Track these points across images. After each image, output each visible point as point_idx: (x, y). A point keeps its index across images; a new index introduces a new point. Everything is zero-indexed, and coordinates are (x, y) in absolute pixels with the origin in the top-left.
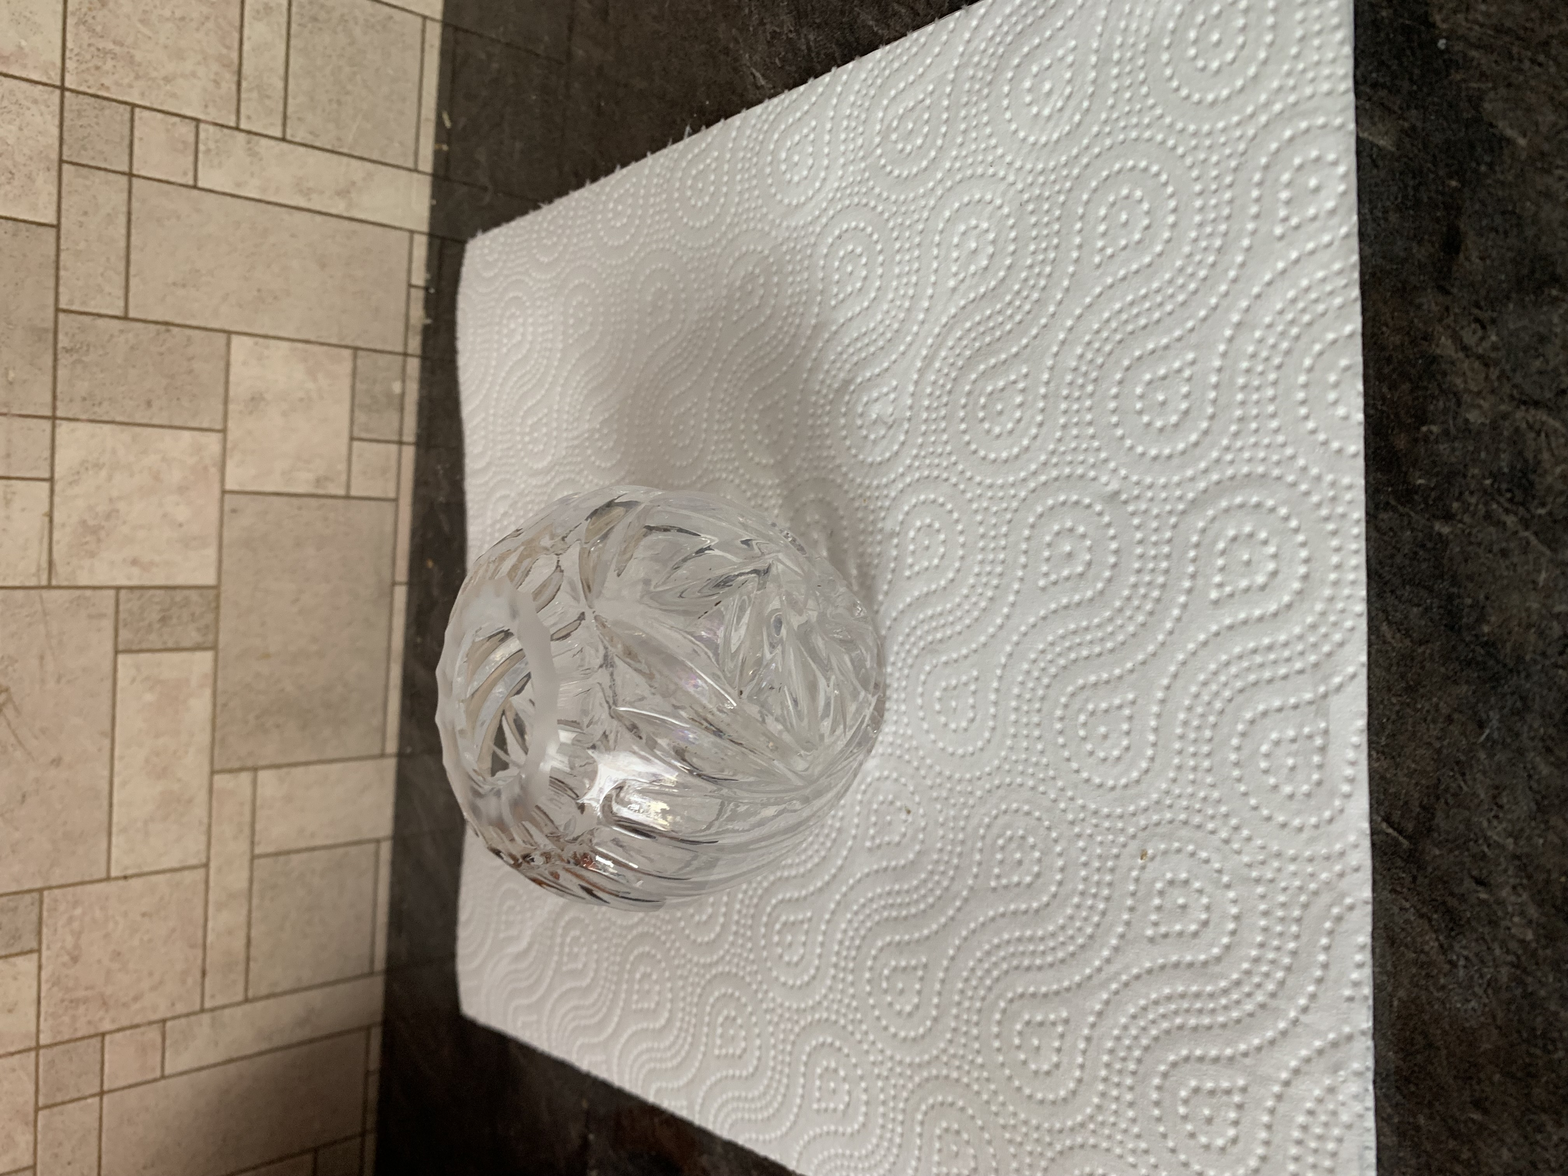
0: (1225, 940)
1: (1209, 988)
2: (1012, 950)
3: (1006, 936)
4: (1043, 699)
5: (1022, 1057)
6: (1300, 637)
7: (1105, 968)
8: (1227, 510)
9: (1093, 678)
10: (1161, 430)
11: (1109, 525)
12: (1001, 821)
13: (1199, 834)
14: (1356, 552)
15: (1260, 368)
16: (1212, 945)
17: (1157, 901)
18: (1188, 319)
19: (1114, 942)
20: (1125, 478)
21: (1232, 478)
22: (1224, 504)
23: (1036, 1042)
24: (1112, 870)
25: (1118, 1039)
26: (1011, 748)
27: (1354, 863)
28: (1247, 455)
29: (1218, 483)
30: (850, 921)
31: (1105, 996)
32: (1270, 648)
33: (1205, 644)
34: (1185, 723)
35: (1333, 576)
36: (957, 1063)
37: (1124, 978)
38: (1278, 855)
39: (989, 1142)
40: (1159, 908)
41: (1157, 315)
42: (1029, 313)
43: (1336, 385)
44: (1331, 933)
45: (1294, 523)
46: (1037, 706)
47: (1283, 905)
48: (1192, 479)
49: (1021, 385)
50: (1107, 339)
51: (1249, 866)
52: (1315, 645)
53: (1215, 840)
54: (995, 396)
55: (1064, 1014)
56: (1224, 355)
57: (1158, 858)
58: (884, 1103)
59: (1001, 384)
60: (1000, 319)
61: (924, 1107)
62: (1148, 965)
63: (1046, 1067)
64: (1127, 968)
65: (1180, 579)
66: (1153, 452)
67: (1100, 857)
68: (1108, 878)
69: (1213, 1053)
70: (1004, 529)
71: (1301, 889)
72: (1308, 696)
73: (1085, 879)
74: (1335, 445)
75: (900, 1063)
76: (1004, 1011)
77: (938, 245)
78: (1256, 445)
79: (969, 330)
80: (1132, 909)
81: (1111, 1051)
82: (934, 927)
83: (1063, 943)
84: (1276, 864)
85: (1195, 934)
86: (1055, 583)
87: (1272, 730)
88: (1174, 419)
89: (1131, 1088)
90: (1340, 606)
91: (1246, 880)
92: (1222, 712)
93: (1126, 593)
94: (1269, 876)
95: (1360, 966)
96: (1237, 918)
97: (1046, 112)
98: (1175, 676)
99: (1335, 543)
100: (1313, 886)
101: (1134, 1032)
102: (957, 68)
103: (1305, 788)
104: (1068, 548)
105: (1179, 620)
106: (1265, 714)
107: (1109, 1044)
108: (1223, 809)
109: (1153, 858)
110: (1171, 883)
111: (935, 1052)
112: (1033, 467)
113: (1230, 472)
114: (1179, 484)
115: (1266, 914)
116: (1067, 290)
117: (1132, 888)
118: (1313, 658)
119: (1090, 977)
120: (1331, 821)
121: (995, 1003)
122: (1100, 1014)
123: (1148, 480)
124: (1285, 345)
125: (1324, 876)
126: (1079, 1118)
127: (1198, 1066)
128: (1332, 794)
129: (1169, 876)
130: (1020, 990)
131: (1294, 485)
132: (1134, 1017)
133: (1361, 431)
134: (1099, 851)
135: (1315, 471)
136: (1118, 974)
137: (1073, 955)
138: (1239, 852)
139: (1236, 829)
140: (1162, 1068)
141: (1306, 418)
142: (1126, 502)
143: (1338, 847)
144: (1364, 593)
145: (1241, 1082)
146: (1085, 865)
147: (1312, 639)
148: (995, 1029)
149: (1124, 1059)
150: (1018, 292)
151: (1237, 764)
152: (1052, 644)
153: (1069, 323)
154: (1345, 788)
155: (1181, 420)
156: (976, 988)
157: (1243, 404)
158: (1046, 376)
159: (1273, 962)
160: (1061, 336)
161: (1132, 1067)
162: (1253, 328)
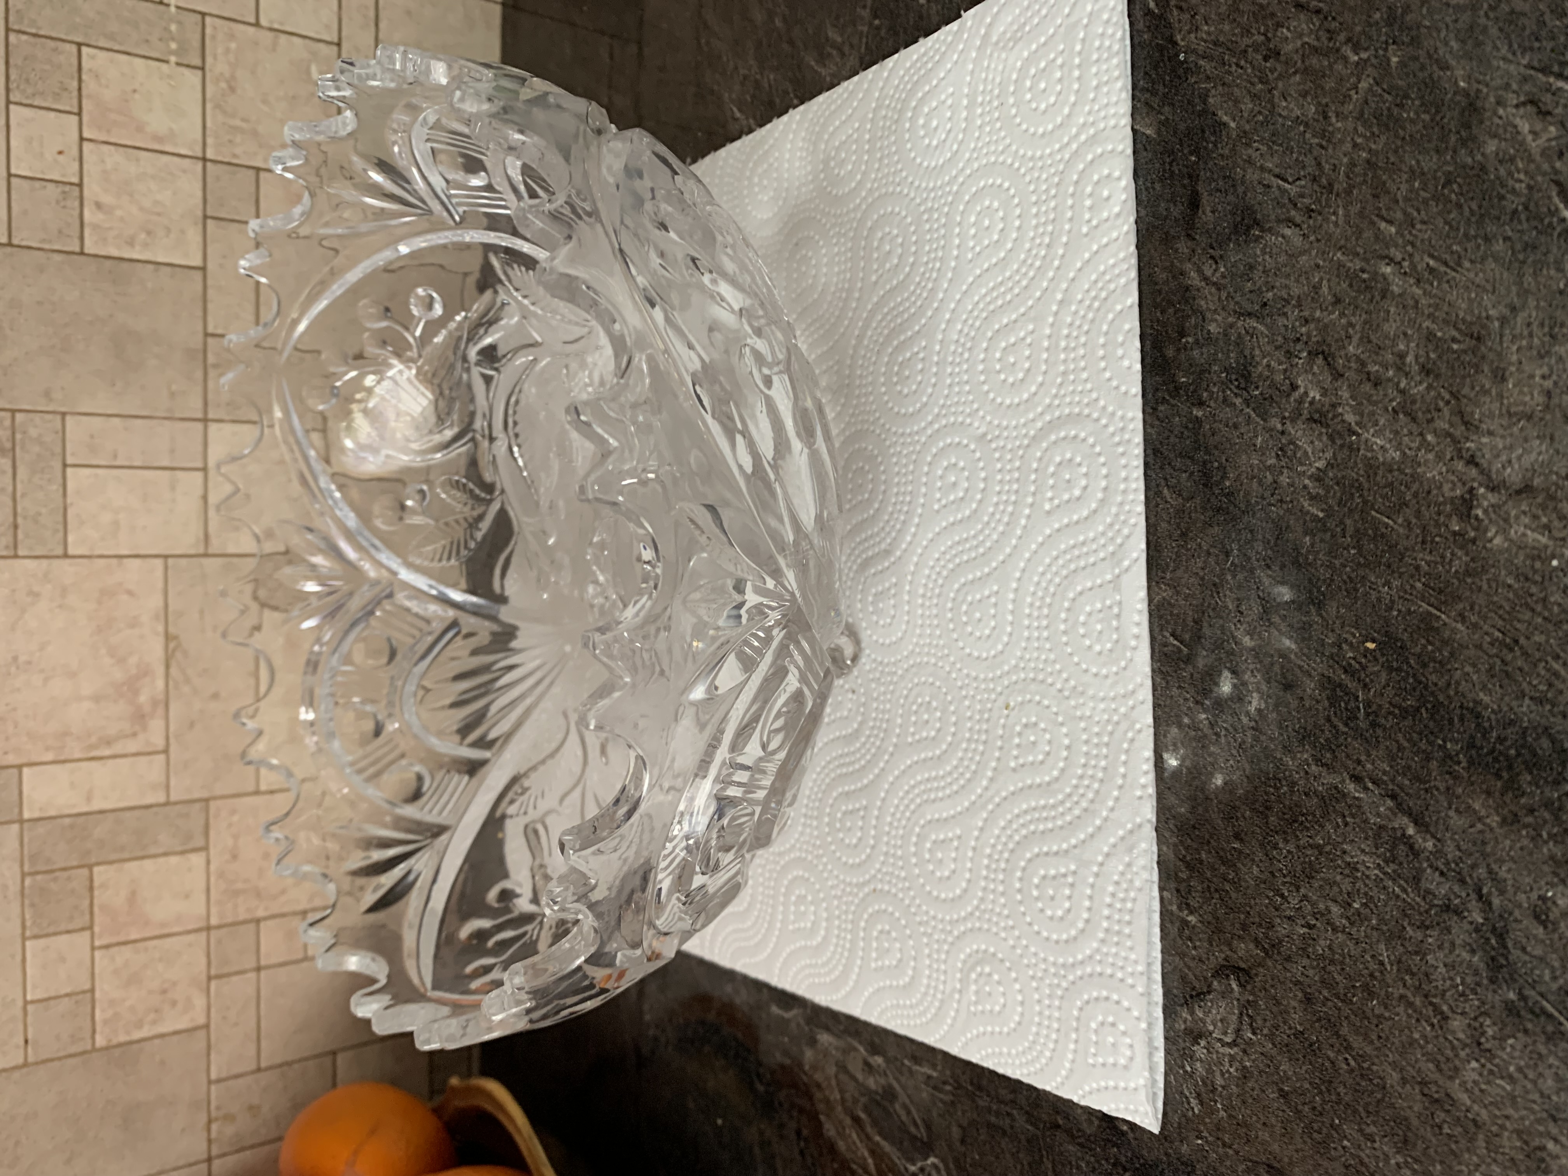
0: (1061, 764)
1: (1051, 801)
2: (923, 787)
3: (919, 778)
4: (939, 595)
5: (931, 868)
6: (1103, 534)
7: (984, 794)
8: (1055, 443)
9: (970, 577)
10: (1013, 384)
11: (979, 459)
12: (914, 693)
13: (1043, 687)
15: (1075, 334)
16: (1053, 769)
17: (1017, 741)
18: (1029, 299)
19: (990, 774)
20: (990, 422)
21: (1059, 418)
22: (1053, 437)
23: (940, 855)
24: (988, 720)
25: (994, 846)
26: (920, 636)
27: (1141, 698)
28: (1068, 400)
29: (1050, 422)
30: (815, 781)
31: (985, 815)
32: (1084, 543)
33: (1042, 544)
34: (1031, 605)
35: (1122, 486)
36: (888, 878)
37: (997, 800)
38: (1093, 697)
39: (910, 937)
40: (1018, 746)
41: (1009, 297)
42: (926, 298)
43: (1122, 344)
44: (1127, 751)
45: (1098, 449)
46: (935, 601)
47: (1097, 734)
48: (1033, 420)
49: (921, 355)
50: (977, 317)
51: (1075, 708)
52: (1112, 539)
53: (1053, 691)
54: (904, 365)
55: (958, 832)
56: (1052, 325)
57: (1017, 708)
58: (839, 917)
59: (908, 355)
60: (907, 305)
61: (866, 916)
62: (1012, 788)
63: (947, 873)
64: (998, 792)
65: (1026, 496)
66: (1008, 402)
67: (979, 711)
68: (985, 727)
69: (1055, 848)
70: (911, 467)
71: (1108, 721)
72: (1109, 577)
73: (971, 729)
74: (1123, 389)
75: (850, 884)
76: (918, 835)
77: (864, 248)
78: (1073, 392)
79: (887, 315)
80: (1001, 748)
81: (990, 856)
82: (871, 777)
83: (956, 779)
84: (1091, 704)
85: (1042, 762)
86: (945, 506)
87: (1087, 604)
88: (1021, 375)
89: (1003, 882)
90: (1127, 508)
91: (1073, 718)
92: (1054, 594)
93: (991, 510)
94: (1088, 713)
95: (1146, 773)
96: (1068, 748)
97: (935, 143)
98: (1024, 570)
99: (1123, 461)
100: (1116, 718)
101: (1004, 839)
102: (875, 110)
103: (1109, 646)
104: (953, 479)
105: (1025, 527)
106: (1081, 593)
107: (988, 851)
108: (1058, 667)
109: (1013, 709)
110: (1026, 726)
111: (873, 872)
112: (930, 418)
113: (1057, 414)
114: (1025, 425)
115: (1087, 742)
116: (951, 280)
117: (1001, 732)
118: (1111, 549)
119: (974, 803)
120: (1125, 669)
121: (913, 829)
122: (982, 829)
123: (1005, 423)
124: (1090, 315)
125: (1123, 710)
126: (969, 909)
127: (1045, 859)
128: (1125, 648)
129: (1024, 720)
130: (929, 817)
131: (1097, 420)
132: (1004, 828)
133: (1139, 377)
134: (978, 707)
135: (1111, 409)
136: (992, 797)
137: (963, 787)
138: (1068, 698)
139: (1067, 680)
140: (1023, 864)
141: (1105, 369)
142: (991, 441)
143: (1131, 687)
144: (1142, 497)
145: (1072, 867)
146: (970, 718)
147: (1110, 534)
148: (913, 849)
149: (998, 861)
151: (1065, 632)
152: (944, 553)
153: (952, 306)
154: (1133, 643)
155: (1025, 376)
156: (899, 820)
157: (1065, 361)
158: (937, 348)
159: (1092, 777)
160: (947, 316)
161: (1003, 865)
162: (1070, 304)
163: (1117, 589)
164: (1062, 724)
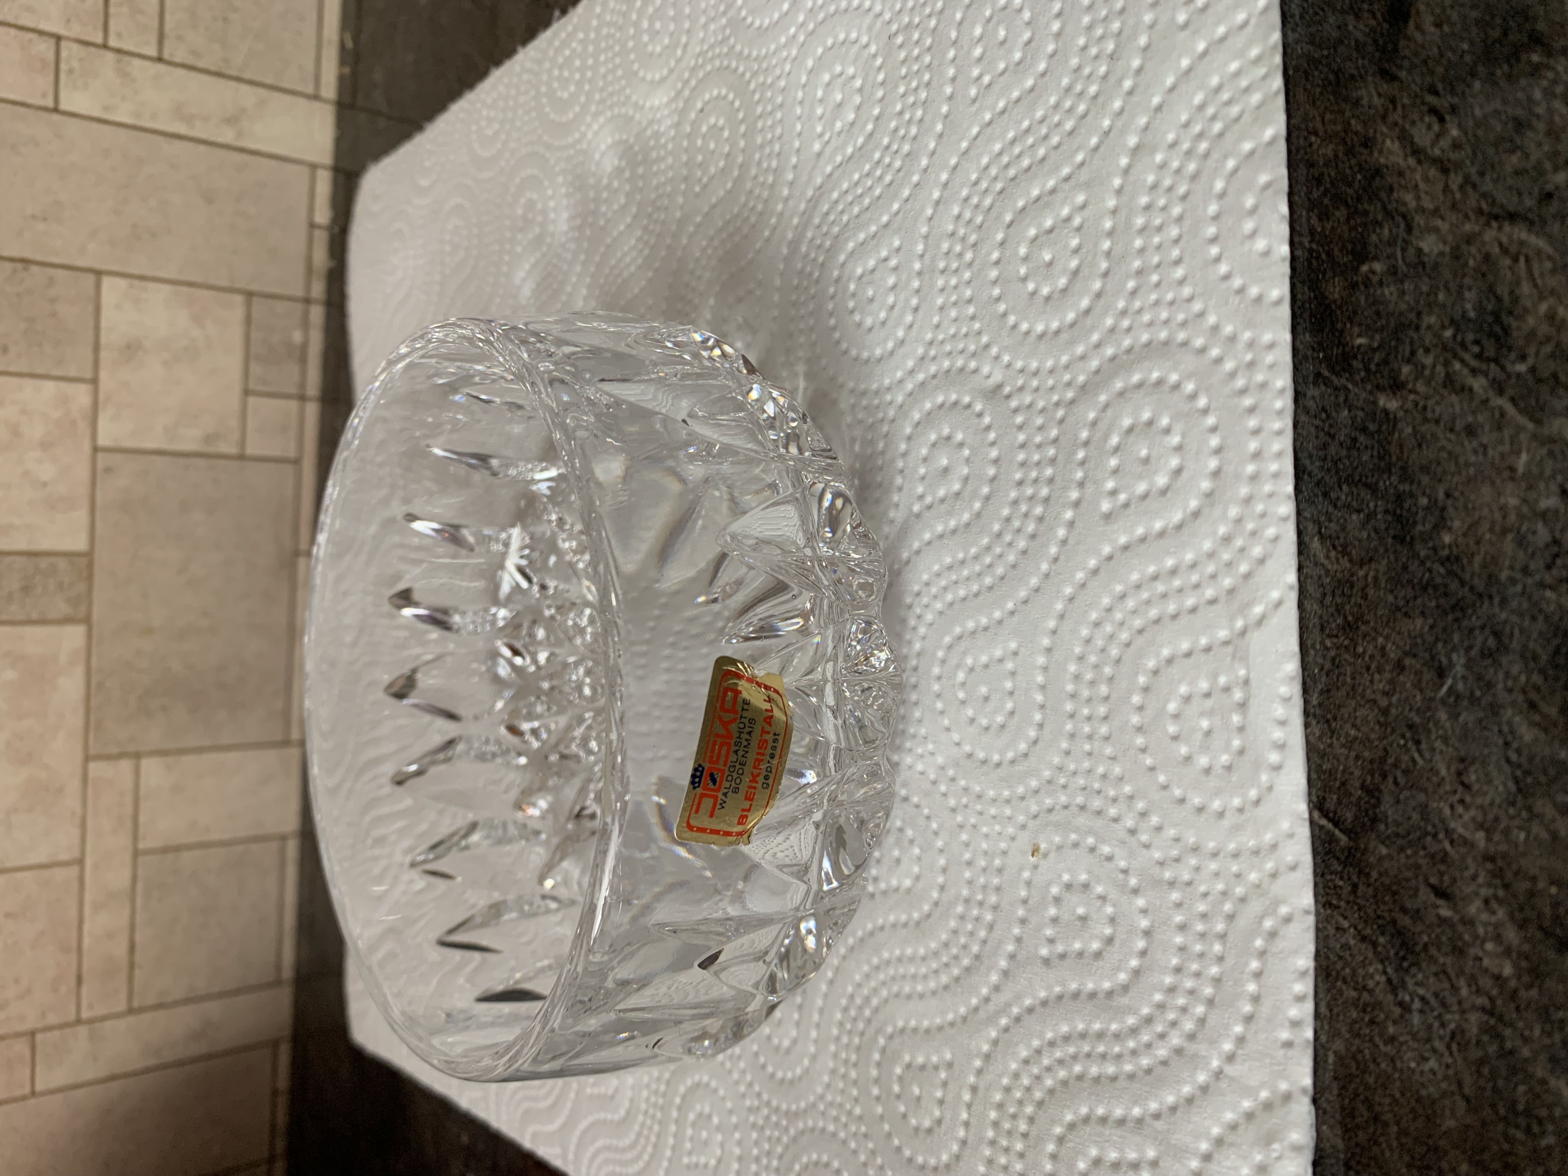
0: (1134, 963)
1: (1114, 1027)
2: (891, 972)
3: (886, 955)
4: (919, 654)
5: (902, 1109)
6: (1211, 555)
7: (994, 997)
8: (1121, 394)
9: (971, 625)
10: (1048, 299)
11: (988, 428)
13: (1098, 823)
14: (1279, 433)
15: (1162, 202)
16: (1118, 969)
17: (1052, 911)
18: (1077, 150)
19: (1003, 963)
20: (1009, 366)
21: (1129, 351)
22: (1118, 385)
23: (916, 1091)
24: (1000, 871)
25: (1008, 1090)
27: (1290, 859)
28: (1146, 318)
29: (1113, 359)
31: (993, 1034)
32: (1174, 572)
33: (1096, 571)
34: (1077, 678)
35: (1250, 469)
36: (834, 1113)
37: (1015, 1010)
38: (1195, 849)
40: (1055, 920)
41: (1041, 152)
42: (899, 170)
43: (1254, 210)
44: (1262, 954)
45: (1202, 402)
46: (914, 662)
47: (1204, 916)
48: (1083, 358)
49: (893, 262)
50: (986, 190)
51: (1161, 864)
52: (1229, 565)
53: (1119, 830)
54: (864, 279)
55: (948, 1056)
56: (1119, 192)
57: (1052, 855)
58: (757, 1160)
59: (872, 263)
60: (869, 183)
61: (798, 1167)
62: (1043, 994)
63: (927, 1123)
64: (1018, 997)
65: (1066, 489)
66: (1040, 328)
67: (986, 853)
68: (996, 881)
69: (1118, 1112)
71: (1224, 893)
72: (1223, 634)
73: (970, 882)
74: (1254, 291)
75: (777, 1110)
76: (883, 1051)
77: (801, 103)
78: (1157, 303)
79: (837, 202)
80: (1023, 921)
81: (1000, 1106)
83: (946, 965)
84: (1193, 862)
85: (1098, 955)
86: (929, 507)
87: (1180, 681)
88: (1063, 282)
89: (1021, 1155)
90: (1260, 508)
91: (1157, 883)
92: (1119, 660)
93: (1005, 512)
94: (1186, 877)
95: (1298, 999)
96: (1147, 933)
98: (1062, 616)
99: (1252, 423)
100: (1239, 891)
101: (1026, 1081)
103: (1225, 758)
104: (945, 462)
105: (1064, 542)
106: (1171, 661)
107: (998, 1097)
108: (1127, 789)
109: (1045, 855)
110: (1069, 886)
111: (811, 1098)
112: (909, 364)
113: (1127, 343)
114: (1067, 367)
115: (1182, 928)
116: (941, 136)
117: (1023, 893)
118: (1227, 582)
119: (976, 1009)
120: (1257, 802)
121: (874, 1039)
122: (987, 1057)
123: (1034, 365)
124: (1192, 167)
125: (1253, 877)
127: (1099, 1129)
128: (1257, 766)
129: (1066, 877)
130: (900, 1024)
131: (1203, 350)
132: (1026, 1062)
133: (1286, 269)
134: (984, 846)
135: (1228, 329)
136: (1008, 1005)
137: (957, 979)
138: (1147, 846)
139: (1143, 815)
140: (1058, 1130)
141: (1218, 259)
142: (1008, 397)
143: (1268, 837)
144: (1290, 488)
145: (1151, 1154)
146: (969, 863)
147: (1226, 557)
148: (874, 1073)
149: (1014, 1117)
150: (887, 148)
151: (1140, 729)
152: (928, 584)
153: (944, 177)
154: (1274, 757)
155: (1070, 281)
156: (855, 1020)
157: (1142, 251)
158: (920, 247)
159: (1191, 992)
160: (936, 195)
161: (1023, 1127)
162: (1153, 151)
163: (1240, 656)
164: (1136, 891)
